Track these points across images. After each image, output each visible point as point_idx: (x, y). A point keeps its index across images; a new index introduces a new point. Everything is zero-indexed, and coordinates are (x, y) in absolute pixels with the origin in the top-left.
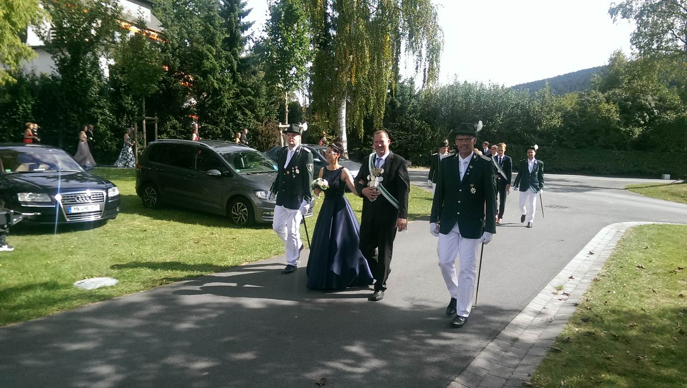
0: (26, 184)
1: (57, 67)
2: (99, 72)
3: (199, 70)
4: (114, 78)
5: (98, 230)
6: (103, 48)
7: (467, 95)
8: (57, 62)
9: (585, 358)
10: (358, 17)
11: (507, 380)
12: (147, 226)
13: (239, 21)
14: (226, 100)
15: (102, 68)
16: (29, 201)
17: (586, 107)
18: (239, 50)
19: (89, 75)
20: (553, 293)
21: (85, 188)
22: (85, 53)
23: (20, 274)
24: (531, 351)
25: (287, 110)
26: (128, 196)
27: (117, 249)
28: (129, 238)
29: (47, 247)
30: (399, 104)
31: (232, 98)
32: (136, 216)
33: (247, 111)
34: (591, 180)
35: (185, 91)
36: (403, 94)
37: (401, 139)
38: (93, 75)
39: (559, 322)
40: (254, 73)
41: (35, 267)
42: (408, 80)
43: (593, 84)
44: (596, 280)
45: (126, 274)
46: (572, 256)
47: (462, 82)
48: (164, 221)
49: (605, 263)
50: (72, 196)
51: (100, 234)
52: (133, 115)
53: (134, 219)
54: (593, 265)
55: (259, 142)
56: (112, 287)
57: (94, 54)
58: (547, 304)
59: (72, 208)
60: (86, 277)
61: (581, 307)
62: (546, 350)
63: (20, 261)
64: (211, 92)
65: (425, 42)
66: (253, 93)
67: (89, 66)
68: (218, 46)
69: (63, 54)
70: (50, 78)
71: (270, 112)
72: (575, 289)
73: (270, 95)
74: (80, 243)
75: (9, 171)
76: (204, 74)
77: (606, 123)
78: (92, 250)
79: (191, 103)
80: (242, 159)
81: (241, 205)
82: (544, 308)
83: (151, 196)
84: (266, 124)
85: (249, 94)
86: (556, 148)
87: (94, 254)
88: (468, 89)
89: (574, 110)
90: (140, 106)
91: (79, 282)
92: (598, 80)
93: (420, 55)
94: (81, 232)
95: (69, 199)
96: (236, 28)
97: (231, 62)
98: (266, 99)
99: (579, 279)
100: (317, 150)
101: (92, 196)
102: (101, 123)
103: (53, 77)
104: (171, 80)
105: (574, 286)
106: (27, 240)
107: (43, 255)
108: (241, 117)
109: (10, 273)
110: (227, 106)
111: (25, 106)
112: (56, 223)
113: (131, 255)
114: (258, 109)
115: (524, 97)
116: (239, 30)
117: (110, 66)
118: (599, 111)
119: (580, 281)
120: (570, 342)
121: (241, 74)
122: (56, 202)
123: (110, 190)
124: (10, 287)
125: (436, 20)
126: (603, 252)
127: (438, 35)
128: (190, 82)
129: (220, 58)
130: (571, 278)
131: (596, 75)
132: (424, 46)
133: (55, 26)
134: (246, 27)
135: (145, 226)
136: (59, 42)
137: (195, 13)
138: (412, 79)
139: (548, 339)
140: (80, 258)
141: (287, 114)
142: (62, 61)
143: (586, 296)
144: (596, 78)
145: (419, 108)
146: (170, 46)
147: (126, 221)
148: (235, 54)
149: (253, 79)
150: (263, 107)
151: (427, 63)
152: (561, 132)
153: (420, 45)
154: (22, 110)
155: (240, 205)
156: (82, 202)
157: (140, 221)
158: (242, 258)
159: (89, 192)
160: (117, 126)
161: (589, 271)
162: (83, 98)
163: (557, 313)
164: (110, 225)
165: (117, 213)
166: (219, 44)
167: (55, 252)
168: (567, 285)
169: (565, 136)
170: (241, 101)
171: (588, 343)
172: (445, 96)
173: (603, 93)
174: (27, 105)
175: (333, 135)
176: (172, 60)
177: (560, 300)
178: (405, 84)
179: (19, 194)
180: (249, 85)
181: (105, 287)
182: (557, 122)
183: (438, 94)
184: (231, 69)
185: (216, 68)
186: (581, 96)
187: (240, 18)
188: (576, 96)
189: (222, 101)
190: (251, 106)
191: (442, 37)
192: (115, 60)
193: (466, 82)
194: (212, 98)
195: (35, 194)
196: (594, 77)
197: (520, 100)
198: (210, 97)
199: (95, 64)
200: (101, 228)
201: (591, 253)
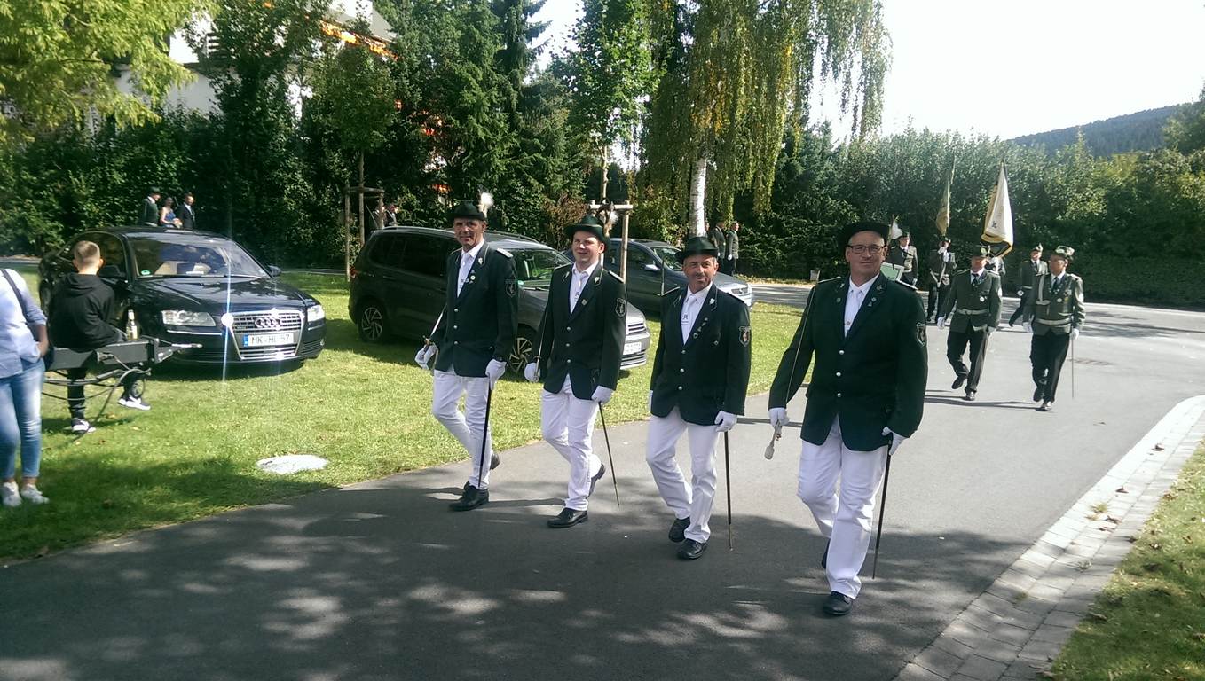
0: (173, 295)
1: (219, 101)
2: (288, 109)
3: (453, 107)
4: (311, 120)
5: (290, 376)
6: (294, 68)
7: (929, 153)
8: (220, 92)
9: (1152, 634)
10: (736, 13)
11: (1009, 666)
12: (369, 372)
13: (523, 22)
14: (497, 161)
15: (293, 102)
16: (180, 324)
17: (1152, 179)
18: (523, 72)
19: (271, 114)
20: (1089, 518)
21: (269, 306)
22: (266, 77)
23: (168, 444)
24: (1050, 618)
25: (606, 179)
26: (335, 320)
27: (322, 409)
28: (341, 392)
29: (208, 401)
30: (801, 170)
31: (507, 157)
32: (350, 354)
33: (532, 180)
34: (1158, 315)
35: (429, 144)
36: (808, 152)
37: (801, 232)
38: (278, 114)
39: (1100, 568)
40: (547, 112)
41: (192, 434)
42: (820, 125)
43: (1167, 138)
44: (1167, 497)
45: (340, 451)
46: (1122, 452)
47: (919, 131)
48: (396, 365)
49: (1184, 466)
50: (250, 319)
51: (294, 383)
52: (342, 185)
53: (347, 360)
54: (1162, 469)
55: (550, 233)
56: (319, 471)
57: (280, 79)
58: (1077, 537)
59: (250, 338)
60: (276, 454)
61: (1141, 543)
62: (1078, 618)
63: (167, 423)
64: (473, 146)
65: (858, 57)
66: (543, 147)
67: (271, 98)
68: (486, 65)
69: (230, 78)
70: (208, 118)
71: (571, 182)
72: (1129, 511)
73: (572, 152)
74: (261, 396)
75: (148, 273)
76: (462, 115)
77: (1189, 210)
78: (283, 410)
79: (437, 165)
80: (526, 263)
81: (524, 341)
82: (1072, 543)
83: (373, 323)
84: (563, 202)
85: (537, 149)
86: (1090, 254)
87: (285, 416)
88: (931, 145)
89: (1129, 185)
90: (354, 168)
91: (265, 461)
92: (1177, 129)
93: (847, 81)
94: (264, 378)
95: (245, 323)
96: (519, 33)
97: (508, 94)
98: (565, 159)
99: (1137, 493)
100: (653, 249)
101: (281, 320)
102: (289, 196)
103: (211, 117)
104: (408, 125)
105: (1127, 506)
106: (176, 388)
107: (204, 414)
108: (521, 190)
109: (154, 443)
110: (499, 170)
111: (166, 165)
112: (225, 362)
113: (346, 419)
114: (551, 176)
115: (1034, 159)
116: (523, 36)
117: (305, 99)
118: (1176, 187)
119: (1138, 498)
120: (1122, 606)
121: (524, 115)
122: (224, 328)
123: (309, 310)
124: (153, 465)
125: (880, 17)
126: (1181, 447)
127: (883, 45)
128: (437, 128)
129: (490, 87)
130: (1121, 490)
131: (1173, 121)
132: (855, 64)
133: (217, 30)
134: (534, 32)
135: (364, 371)
136: (224, 57)
137: (446, 7)
138: (827, 124)
139: (1081, 599)
140: (264, 421)
141: (605, 185)
142: (228, 89)
143: (1150, 525)
144: (1175, 127)
145: (838, 176)
146: (406, 66)
147: (335, 362)
148: (514, 80)
149: (545, 123)
150: (559, 173)
151: (861, 96)
152: (1101, 226)
153: (848, 63)
154: (162, 171)
155: (522, 342)
156: (266, 328)
157: (356, 364)
158: (527, 432)
159: (275, 313)
160: (316, 202)
161: (1154, 480)
162: (260, 153)
163: (1096, 553)
164: (308, 368)
165: (321, 348)
166: (489, 62)
167: (223, 410)
168: (1114, 503)
169: (1108, 233)
170: (521, 162)
171: (1156, 609)
172: (886, 154)
173: (1186, 152)
174: (170, 165)
175: (678, 224)
176: (409, 90)
177: (1101, 530)
178: (814, 133)
179: (164, 312)
180: (536, 134)
181: (309, 472)
182: (1095, 207)
183: (874, 152)
184: (507, 107)
185: (482, 105)
186: (1143, 159)
187: (526, 15)
188: (1134, 159)
189: (490, 163)
190: (539, 171)
191: (889, 47)
192: (314, 90)
193: (926, 130)
194: (473, 156)
195: (191, 314)
196: (1170, 124)
197: (1028, 164)
198: (470, 153)
199: (281, 96)
200: (295, 373)
201: (1158, 449)
